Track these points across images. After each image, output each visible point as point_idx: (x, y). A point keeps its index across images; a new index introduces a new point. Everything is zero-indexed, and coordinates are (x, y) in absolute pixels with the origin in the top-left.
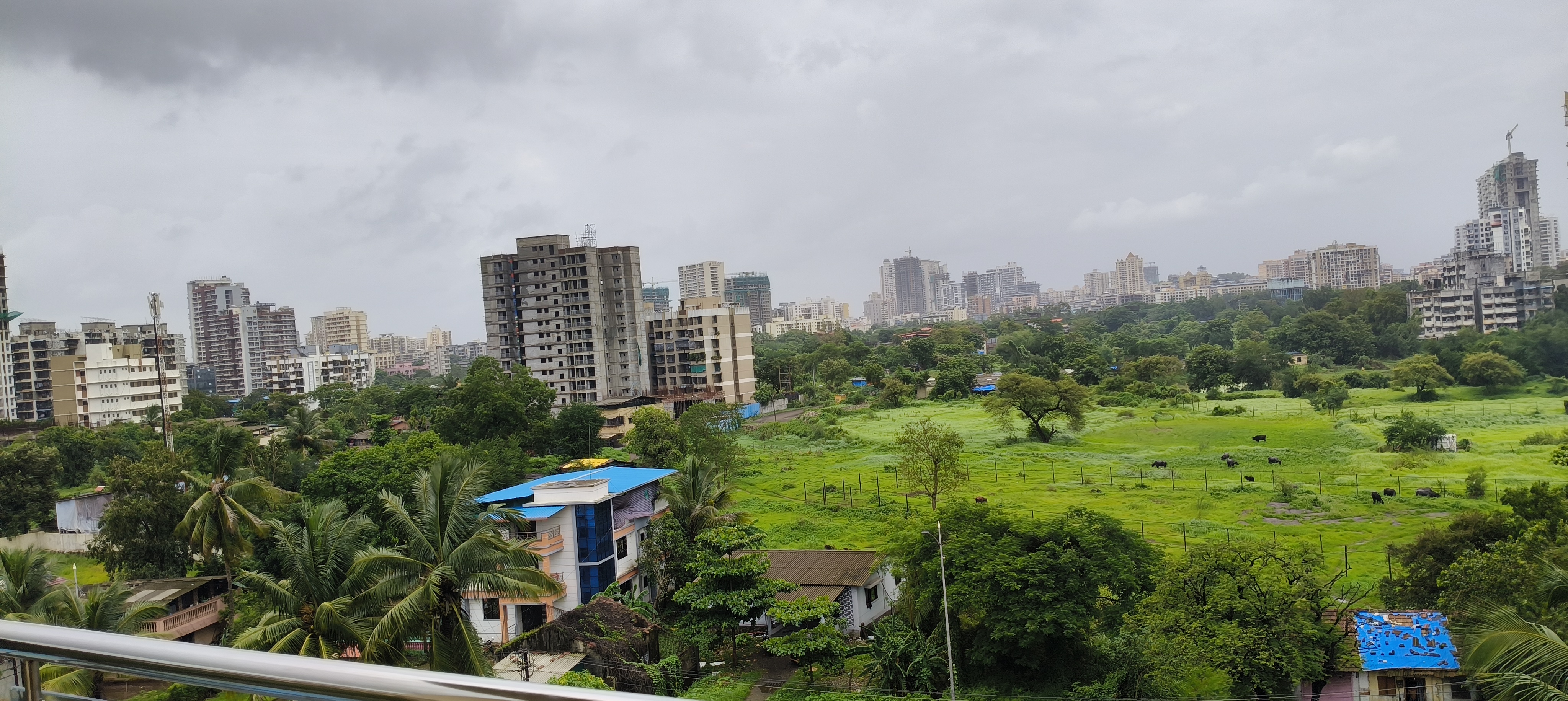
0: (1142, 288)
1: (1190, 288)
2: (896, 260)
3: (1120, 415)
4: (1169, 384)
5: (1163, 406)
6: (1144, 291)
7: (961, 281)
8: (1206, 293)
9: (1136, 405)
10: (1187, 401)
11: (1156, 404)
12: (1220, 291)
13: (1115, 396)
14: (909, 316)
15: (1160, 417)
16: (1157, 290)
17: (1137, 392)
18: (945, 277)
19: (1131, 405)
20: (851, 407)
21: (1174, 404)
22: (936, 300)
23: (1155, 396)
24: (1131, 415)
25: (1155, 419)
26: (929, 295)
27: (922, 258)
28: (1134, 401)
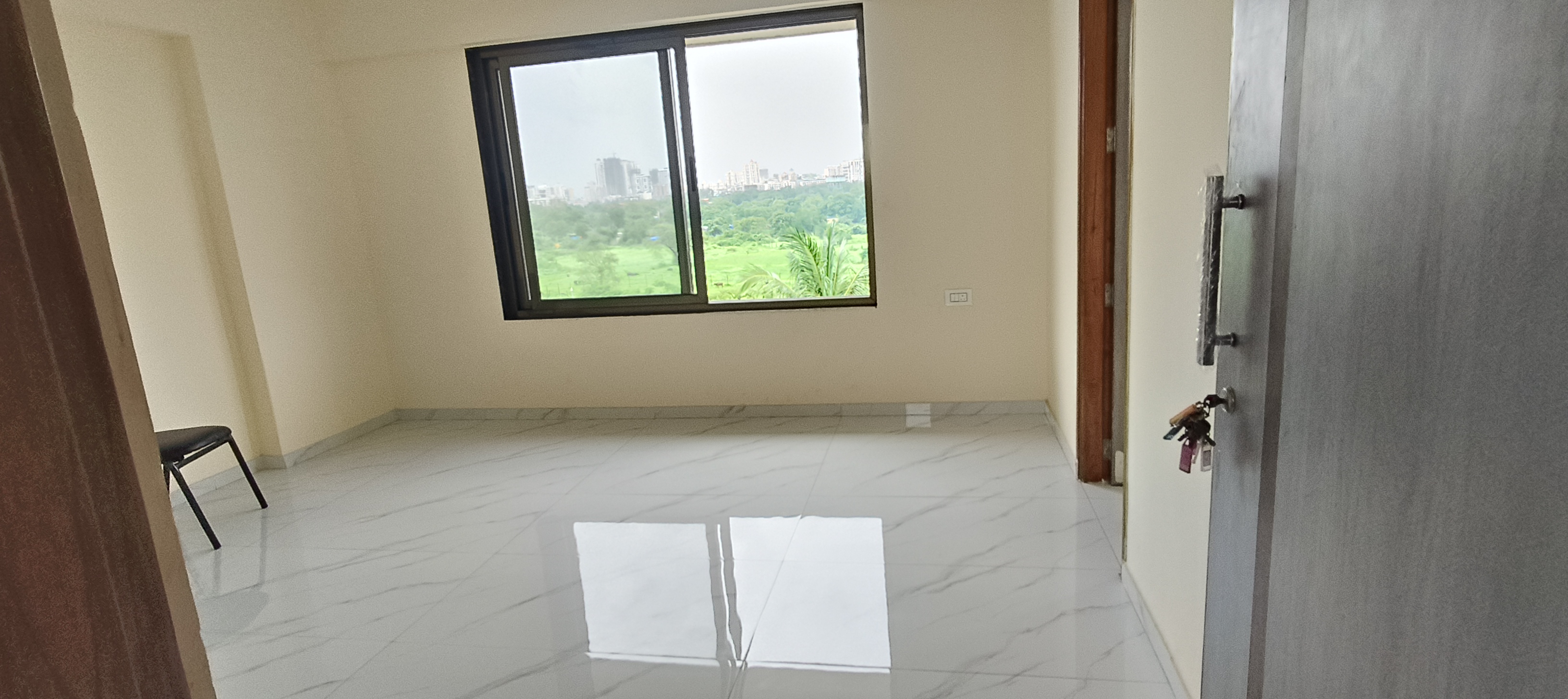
0: (759, 181)
1: (785, 182)
2: (605, 160)
3: (729, 250)
4: (758, 234)
5: (754, 245)
6: (760, 182)
7: (648, 175)
8: (793, 184)
9: (739, 245)
10: (768, 242)
11: (750, 244)
12: (801, 184)
13: (729, 240)
14: (614, 197)
15: (750, 251)
16: (766, 182)
17: (741, 238)
18: (637, 172)
19: (737, 245)
20: (565, 251)
21: (760, 244)
22: (632, 187)
23: (751, 240)
24: (734, 250)
25: (748, 253)
26: (628, 183)
27: (622, 158)
28: (738, 243)
